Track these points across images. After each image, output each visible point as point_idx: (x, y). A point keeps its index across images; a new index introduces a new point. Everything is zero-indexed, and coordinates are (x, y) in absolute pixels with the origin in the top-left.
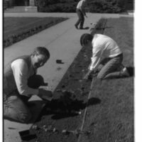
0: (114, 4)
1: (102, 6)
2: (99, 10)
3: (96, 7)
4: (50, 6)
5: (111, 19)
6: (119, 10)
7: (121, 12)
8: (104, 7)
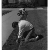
0: (31, 4)
1: (26, 5)
2: (25, 7)
3: (24, 6)
4: (5, 6)
5: (30, 11)
6: (33, 7)
7: (34, 8)
8: (27, 6)
